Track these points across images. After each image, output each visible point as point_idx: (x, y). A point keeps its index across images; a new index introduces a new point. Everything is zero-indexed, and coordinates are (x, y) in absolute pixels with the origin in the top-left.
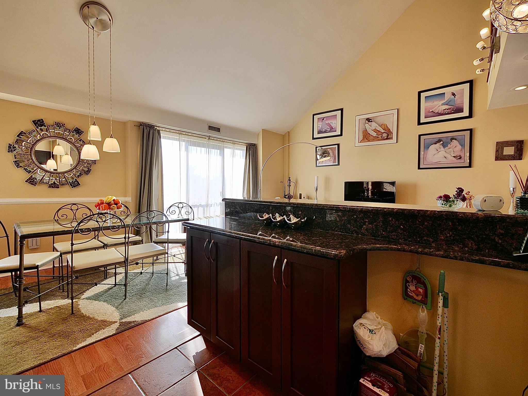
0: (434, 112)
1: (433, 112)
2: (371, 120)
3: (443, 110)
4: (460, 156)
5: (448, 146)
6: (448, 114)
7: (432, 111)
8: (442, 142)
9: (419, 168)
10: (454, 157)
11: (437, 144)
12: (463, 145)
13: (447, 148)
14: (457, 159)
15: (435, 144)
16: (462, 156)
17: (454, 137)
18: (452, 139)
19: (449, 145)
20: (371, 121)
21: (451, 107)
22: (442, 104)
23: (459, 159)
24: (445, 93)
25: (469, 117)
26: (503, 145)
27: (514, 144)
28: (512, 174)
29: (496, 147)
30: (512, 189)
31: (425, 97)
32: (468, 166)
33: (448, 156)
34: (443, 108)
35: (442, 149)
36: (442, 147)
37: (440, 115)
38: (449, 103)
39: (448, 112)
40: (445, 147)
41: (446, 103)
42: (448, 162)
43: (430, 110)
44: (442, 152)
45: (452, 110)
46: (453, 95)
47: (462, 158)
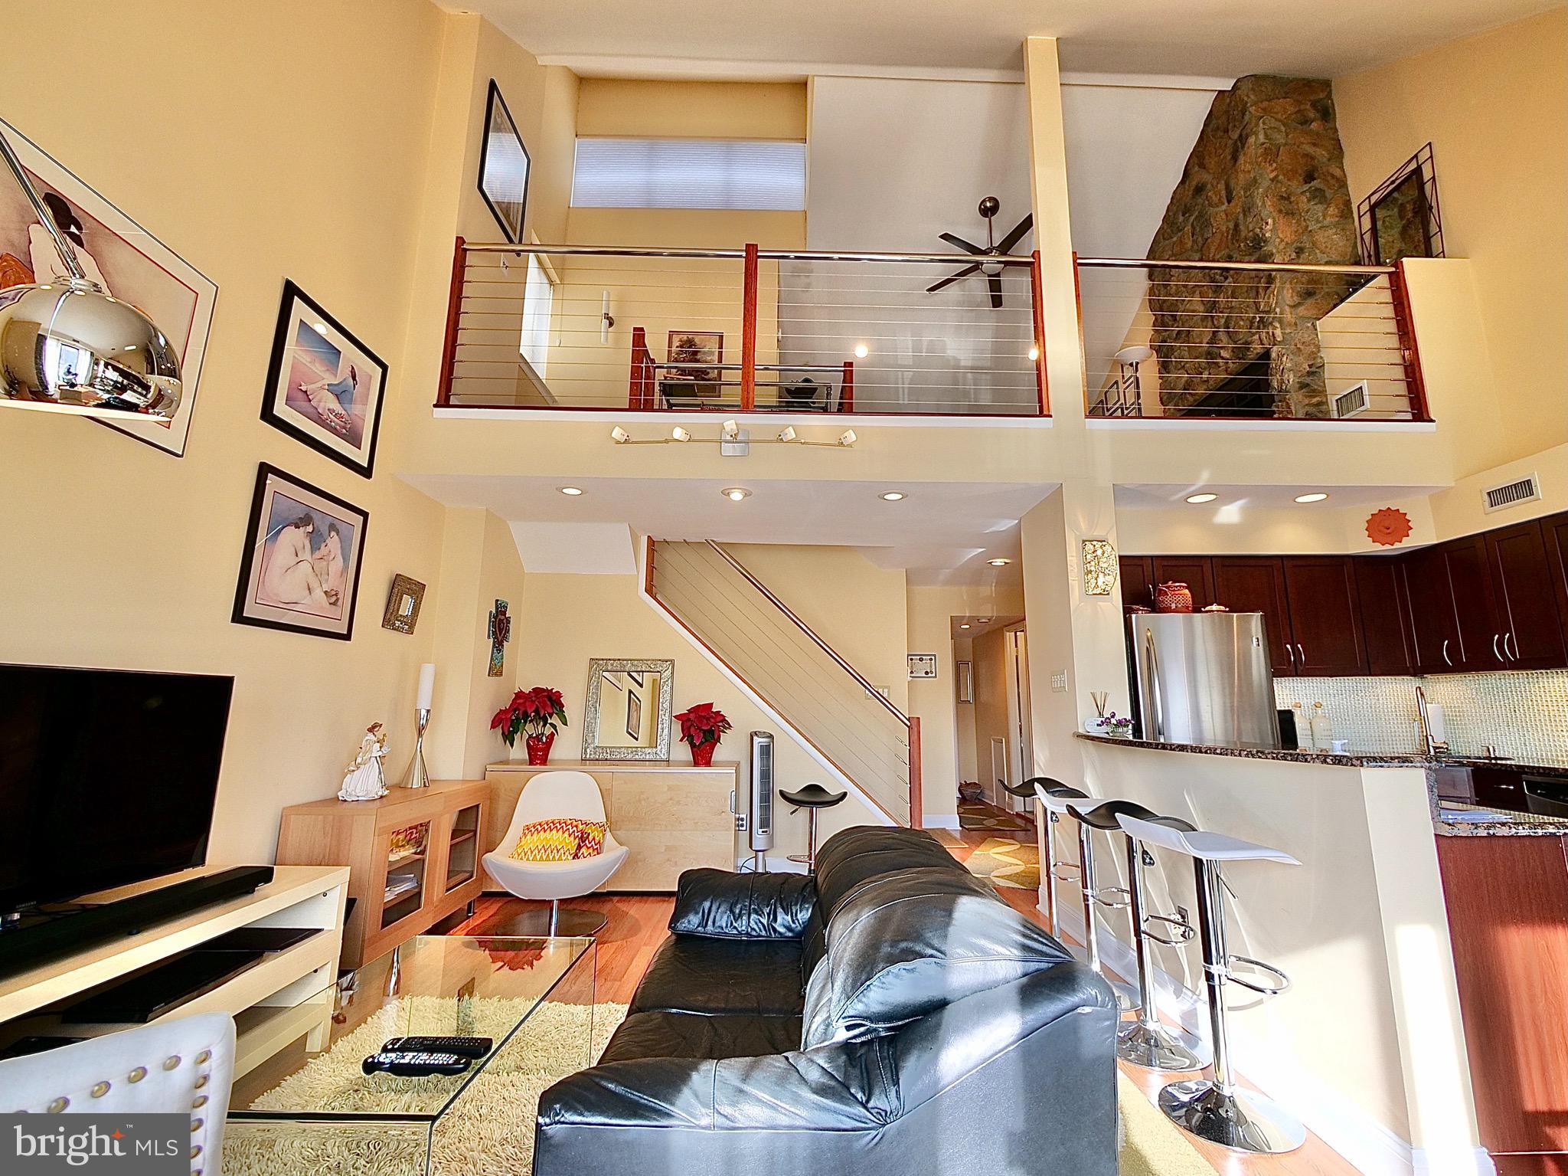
0: (310, 401)
1: (308, 396)
2: (79, 227)
3: (329, 410)
4: (336, 595)
5: (319, 549)
6: (334, 431)
7: (306, 392)
8: (310, 528)
9: (238, 617)
10: (326, 592)
11: (299, 528)
12: (346, 559)
13: (318, 555)
14: (330, 604)
15: (297, 527)
16: (340, 596)
17: (336, 522)
18: (332, 527)
19: (323, 545)
20: (73, 229)
21: (343, 412)
22: (331, 388)
23: (334, 604)
24: (340, 352)
25: (366, 472)
26: (402, 587)
27: (417, 590)
28: (428, 672)
29: (393, 588)
30: (423, 712)
31: (301, 320)
32: (345, 633)
33: (314, 584)
34: (328, 403)
35: (306, 555)
36: (308, 546)
37: (319, 421)
38: (341, 394)
39: (337, 424)
40: (315, 547)
41: (339, 390)
42: (313, 609)
43: (303, 384)
44: (305, 567)
45: (343, 424)
46: (354, 378)
47: (340, 601)
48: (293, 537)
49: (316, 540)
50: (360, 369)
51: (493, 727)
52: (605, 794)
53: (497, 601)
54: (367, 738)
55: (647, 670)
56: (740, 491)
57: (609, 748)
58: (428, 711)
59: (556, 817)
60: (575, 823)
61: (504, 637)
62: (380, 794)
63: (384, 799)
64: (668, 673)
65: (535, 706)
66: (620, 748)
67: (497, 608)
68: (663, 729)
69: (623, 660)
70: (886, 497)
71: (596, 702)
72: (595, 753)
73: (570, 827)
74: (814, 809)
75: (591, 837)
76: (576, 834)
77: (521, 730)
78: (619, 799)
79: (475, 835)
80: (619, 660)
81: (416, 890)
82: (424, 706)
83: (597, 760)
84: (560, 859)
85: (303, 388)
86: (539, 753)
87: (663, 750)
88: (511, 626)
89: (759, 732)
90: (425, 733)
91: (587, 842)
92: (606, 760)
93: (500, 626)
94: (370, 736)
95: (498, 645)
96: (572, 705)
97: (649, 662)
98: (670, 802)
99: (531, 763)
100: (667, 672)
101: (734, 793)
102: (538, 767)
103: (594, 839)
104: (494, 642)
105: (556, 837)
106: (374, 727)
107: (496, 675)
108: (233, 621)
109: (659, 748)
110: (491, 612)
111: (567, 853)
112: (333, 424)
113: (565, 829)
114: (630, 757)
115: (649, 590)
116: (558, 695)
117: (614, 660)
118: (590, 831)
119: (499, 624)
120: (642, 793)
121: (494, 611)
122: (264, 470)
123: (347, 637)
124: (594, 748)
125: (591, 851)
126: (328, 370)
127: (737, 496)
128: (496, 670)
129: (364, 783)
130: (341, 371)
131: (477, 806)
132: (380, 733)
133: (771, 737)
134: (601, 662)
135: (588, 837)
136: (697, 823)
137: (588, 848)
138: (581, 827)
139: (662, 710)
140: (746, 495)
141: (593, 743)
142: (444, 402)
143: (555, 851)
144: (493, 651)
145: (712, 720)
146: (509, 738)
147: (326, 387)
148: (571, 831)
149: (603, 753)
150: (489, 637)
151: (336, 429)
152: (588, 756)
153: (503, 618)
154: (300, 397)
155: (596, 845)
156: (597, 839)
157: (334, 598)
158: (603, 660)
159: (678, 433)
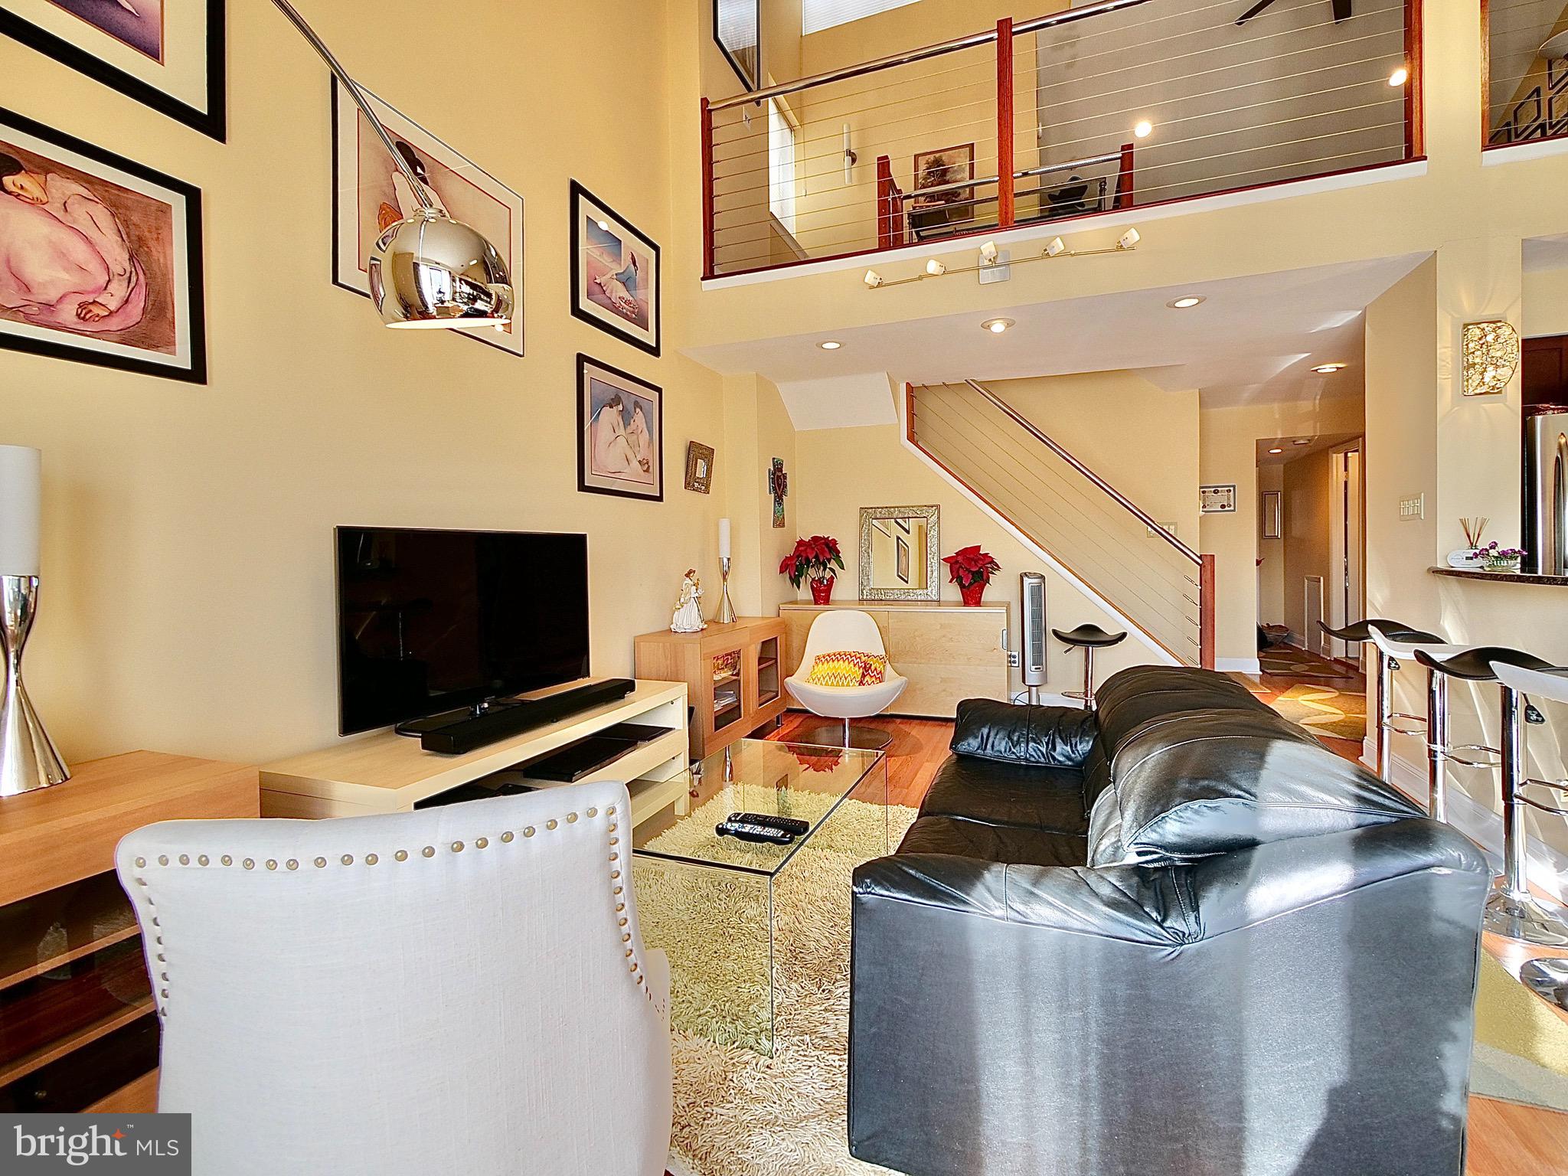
0: (605, 292)
1: (602, 287)
2: (423, 169)
3: (619, 297)
5: (630, 424)
6: (626, 317)
7: (600, 284)
8: (620, 407)
9: (582, 486)
10: (640, 462)
11: (613, 407)
12: (650, 433)
13: (629, 430)
14: (644, 470)
15: (611, 407)
16: (650, 462)
17: (638, 399)
18: (637, 404)
19: (632, 421)
20: (419, 170)
21: (631, 298)
22: (618, 277)
23: (647, 471)
24: (621, 241)
25: (655, 351)
26: (698, 453)
27: (708, 454)
28: (725, 526)
29: (689, 454)
30: (725, 560)
31: (587, 217)
32: (658, 495)
33: (631, 456)
34: (618, 291)
35: (621, 431)
36: (621, 423)
37: (614, 309)
38: (627, 281)
39: (627, 310)
40: (626, 424)
41: (624, 278)
42: (632, 477)
43: (597, 277)
44: (622, 441)
45: (632, 309)
46: (634, 263)
47: (651, 468)
48: (609, 415)
49: (626, 417)
50: (639, 255)
51: (782, 572)
52: (882, 630)
53: (774, 459)
54: (686, 582)
55: (914, 516)
56: (1002, 321)
57: (883, 589)
58: (729, 559)
59: (841, 650)
60: (858, 656)
61: (782, 492)
62: (701, 627)
63: (704, 631)
64: (935, 518)
65: (815, 554)
66: (893, 589)
67: (774, 466)
68: (932, 571)
69: (890, 508)
70: (1177, 305)
71: (869, 547)
72: (871, 594)
73: (854, 658)
74: (1090, 648)
75: (873, 668)
76: (860, 665)
77: (805, 574)
78: (896, 635)
79: (776, 662)
80: (886, 507)
81: (737, 704)
82: (725, 554)
83: (873, 600)
84: (848, 685)
85: (598, 281)
86: (822, 594)
87: (934, 592)
88: (788, 481)
89: (1030, 573)
90: (729, 578)
91: (870, 671)
92: (881, 600)
93: (778, 482)
94: (688, 581)
95: (779, 500)
96: (848, 550)
97: (915, 509)
98: (944, 639)
99: (816, 603)
100: (933, 517)
101: (1005, 632)
102: (822, 606)
103: (876, 669)
104: (775, 497)
105: (843, 667)
106: (690, 573)
107: (779, 526)
108: (579, 490)
109: (930, 589)
110: (769, 470)
111: (854, 681)
112: (624, 310)
113: (850, 660)
114: (903, 597)
115: (911, 438)
116: (834, 542)
117: (882, 508)
118: (871, 662)
119: (778, 480)
120: (916, 630)
121: (772, 469)
122: (581, 359)
123: (660, 499)
124: (870, 590)
125: (874, 679)
126: (614, 261)
127: (998, 327)
128: (779, 522)
129: (688, 619)
130: (625, 260)
131: (776, 638)
132: (694, 577)
133: (1042, 577)
134: (870, 510)
135: (870, 667)
136: (970, 659)
137: (871, 677)
138: (863, 659)
139: (930, 554)
140: (1008, 325)
141: (868, 585)
142: (709, 274)
143: (843, 678)
144: (775, 504)
145: (981, 562)
146: (795, 581)
147: (615, 277)
148: (855, 662)
149: (878, 594)
150: (770, 493)
151: (627, 314)
152: (865, 597)
153: (780, 474)
154: (598, 290)
155: (878, 674)
156: (879, 669)
157: (646, 466)
158: (872, 508)
159: (933, 267)
